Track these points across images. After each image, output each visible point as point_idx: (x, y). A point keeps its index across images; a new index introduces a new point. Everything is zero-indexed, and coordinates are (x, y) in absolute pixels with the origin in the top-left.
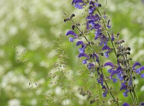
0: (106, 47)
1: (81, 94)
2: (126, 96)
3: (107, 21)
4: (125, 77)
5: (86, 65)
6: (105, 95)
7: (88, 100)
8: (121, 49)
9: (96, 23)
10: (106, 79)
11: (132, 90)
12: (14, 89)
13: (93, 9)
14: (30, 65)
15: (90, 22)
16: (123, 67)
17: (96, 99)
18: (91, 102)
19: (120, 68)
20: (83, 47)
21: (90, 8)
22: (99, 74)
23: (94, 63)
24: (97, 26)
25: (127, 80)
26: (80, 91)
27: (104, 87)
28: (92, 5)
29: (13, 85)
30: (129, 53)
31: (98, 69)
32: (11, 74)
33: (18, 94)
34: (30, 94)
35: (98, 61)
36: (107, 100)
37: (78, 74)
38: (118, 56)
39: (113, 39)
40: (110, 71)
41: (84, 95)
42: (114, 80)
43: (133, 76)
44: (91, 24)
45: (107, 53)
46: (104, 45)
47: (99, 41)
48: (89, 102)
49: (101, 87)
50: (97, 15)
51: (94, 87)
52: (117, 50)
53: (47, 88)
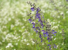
0: (42, 25)
1: (33, 41)
2: (49, 42)
3: (43, 16)
4: (49, 35)
5: (35, 31)
6: (42, 41)
7: (36, 43)
8: (48, 26)
9: (39, 16)
10: (42, 36)
11: (51, 40)
12: (10, 40)
13: (38, 11)
14: (16, 31)
15: (37, 16)
16: (48, 32)
17: (38, 43)
18: (37, 44)
19: (47, 32)
20: (34, 25)
21: (37, 11)
22: (40, 34)
23: (38, 30)
24: (39, 17)
25: (50, 36)
26: (33, 40)
27: (41, 39)
28: (37, 10)
29: (10, 38)
30: (50, 27)
31: (39, 32)
32: (9, 34)
33: (11, 41)
34: (15, 41)
35: (39, 29)
36: (42, 43)
37: (32, 34)
38: (46, 28)
39: (45, 22)
40: (43, 33)
41: (34, 41)
42: (45, 36)
43: (52, 35)
44: (37, 17)
45: (43, 27)
46: (42, 24)
47: (40, 23)
48: (36, 44)
49: (40, 39)
50: (39, 14)
51: (38, 39)
52: (46, 26)
53: (21, 39)
